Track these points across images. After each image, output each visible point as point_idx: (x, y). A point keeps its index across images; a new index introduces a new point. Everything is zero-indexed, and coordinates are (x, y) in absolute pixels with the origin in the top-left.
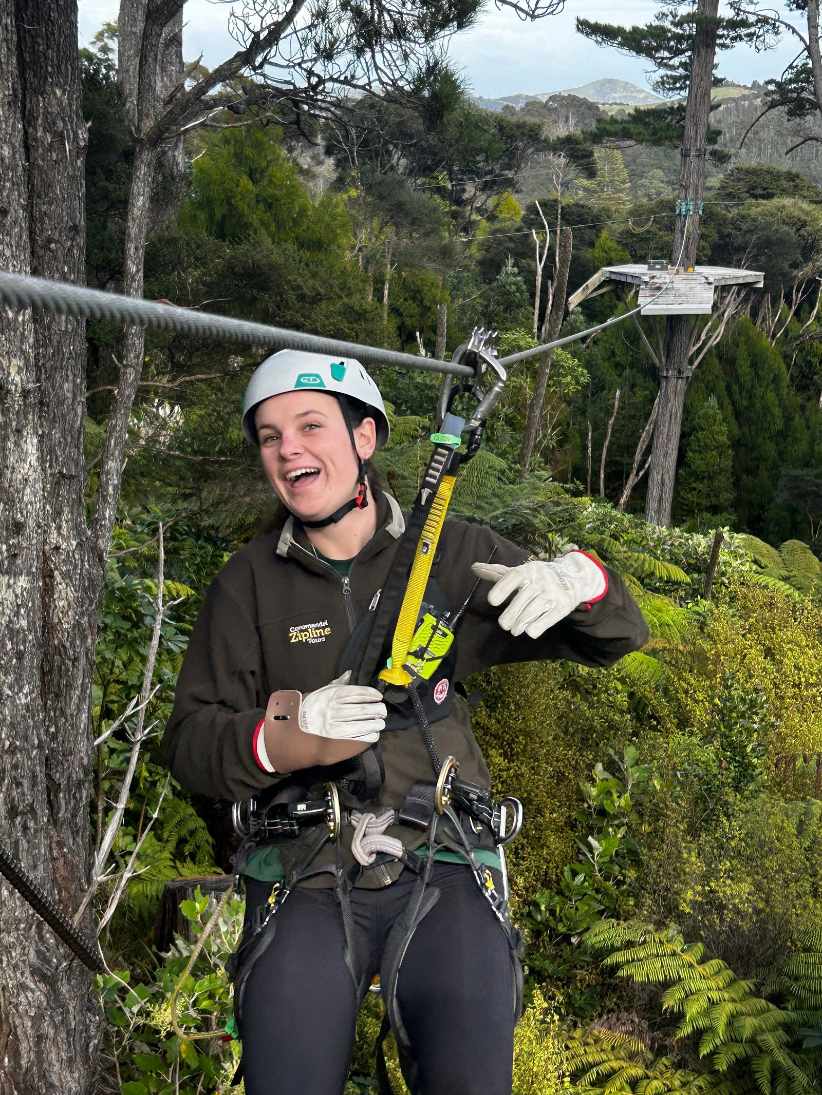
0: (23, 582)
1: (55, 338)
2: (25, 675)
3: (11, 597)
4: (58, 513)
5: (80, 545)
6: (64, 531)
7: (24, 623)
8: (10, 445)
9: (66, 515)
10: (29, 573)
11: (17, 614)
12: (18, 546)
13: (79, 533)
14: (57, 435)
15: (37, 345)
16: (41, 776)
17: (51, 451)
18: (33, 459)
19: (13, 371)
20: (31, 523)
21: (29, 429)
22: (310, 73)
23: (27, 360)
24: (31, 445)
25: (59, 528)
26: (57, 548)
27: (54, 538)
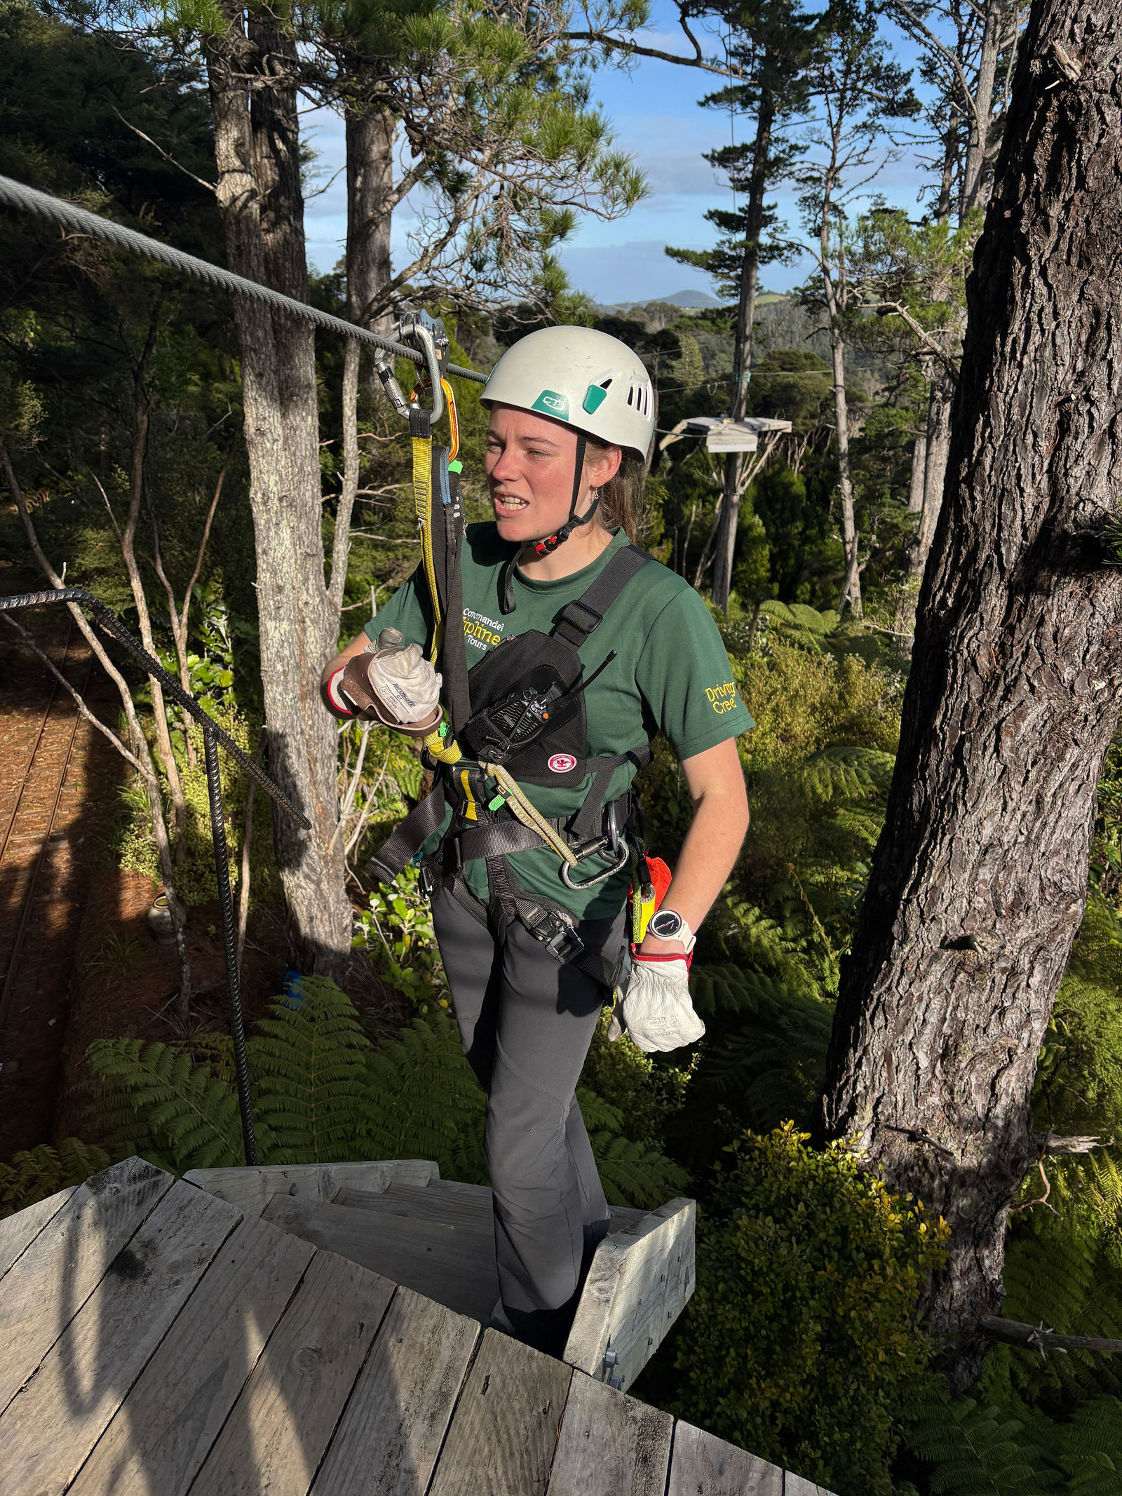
0: (285, 626)
1: (299, 461)
2: (290, 686)
3: (277, 635)
4: (306, 580)
5: (322, 600)
6: (311, 592)
7: (287, 652)
8: (272, 534)
9: (312, 581)
10: (289, 619)
11: (282, 647)
12: (281, 601)
13: (321, 593)
14: (303, 527)
16: (304, 752)
17: (300, 538)
18: (288, 543)
19: (272, 483)
20: (288, 586)
21: (285, 522)
22: (467, 278)
23: (281, 476)
24: (286, 534)
25: (307, 590)
26: (306, 603)
27: (305, 597)
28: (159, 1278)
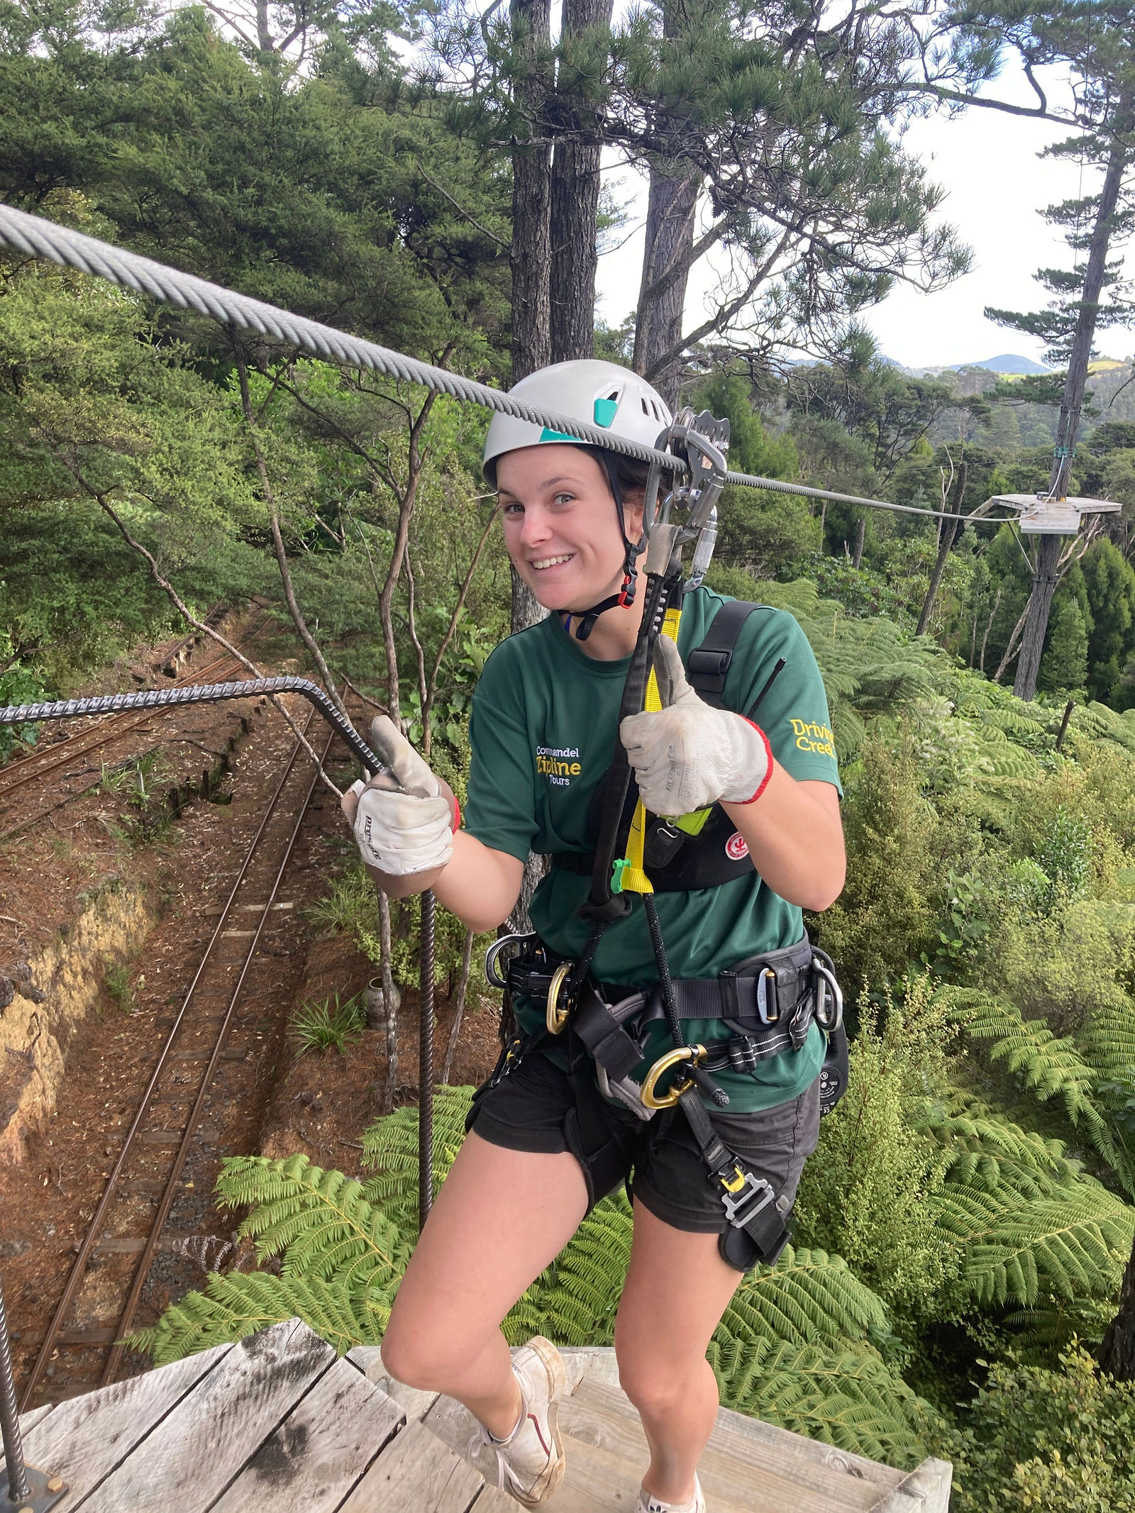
28: (304, 1482)
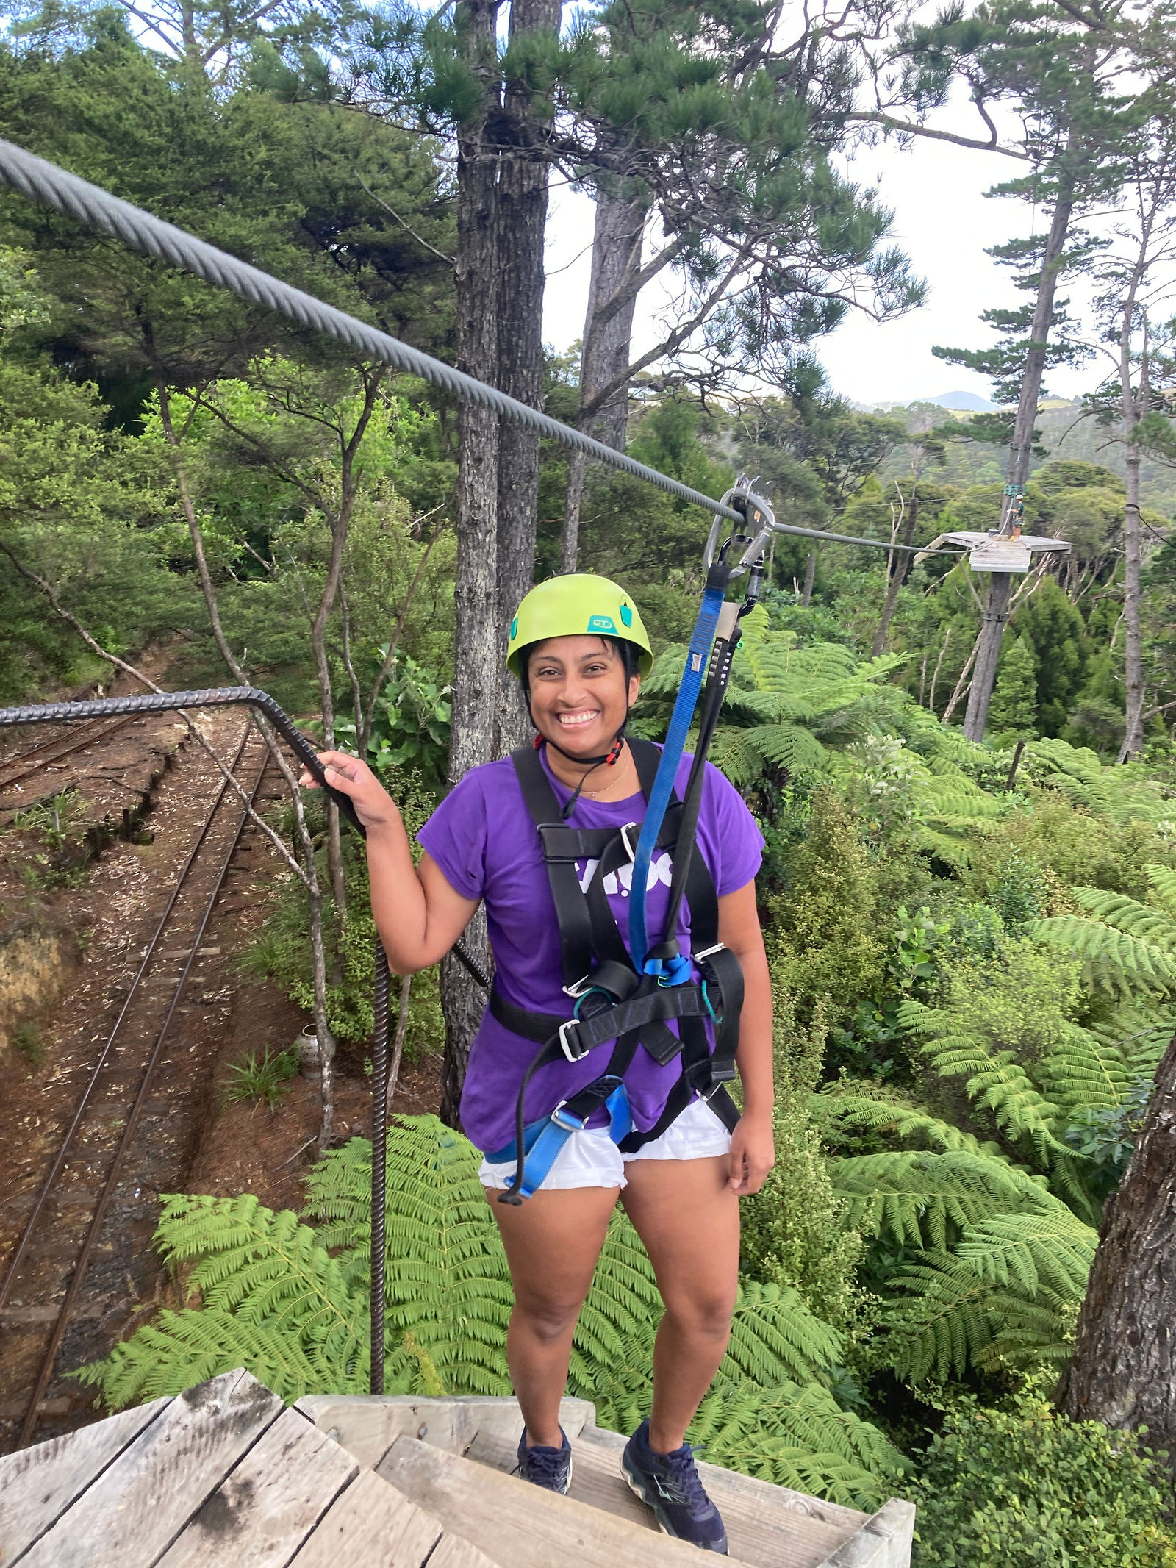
6: (510, 699)
8: (475, 632)
9: (511, 688)
10: (483, 727)
11: (473, 757)
12: (476, 707)
15: (499, 560)
18: (490, 644)
19: (480, 578)
21: (490, 621)
23: (490, 570)
24: (490, 634)
25: (506, 696)
26: (504, 711)
27: (502, 704)
28: (252, 1536)
